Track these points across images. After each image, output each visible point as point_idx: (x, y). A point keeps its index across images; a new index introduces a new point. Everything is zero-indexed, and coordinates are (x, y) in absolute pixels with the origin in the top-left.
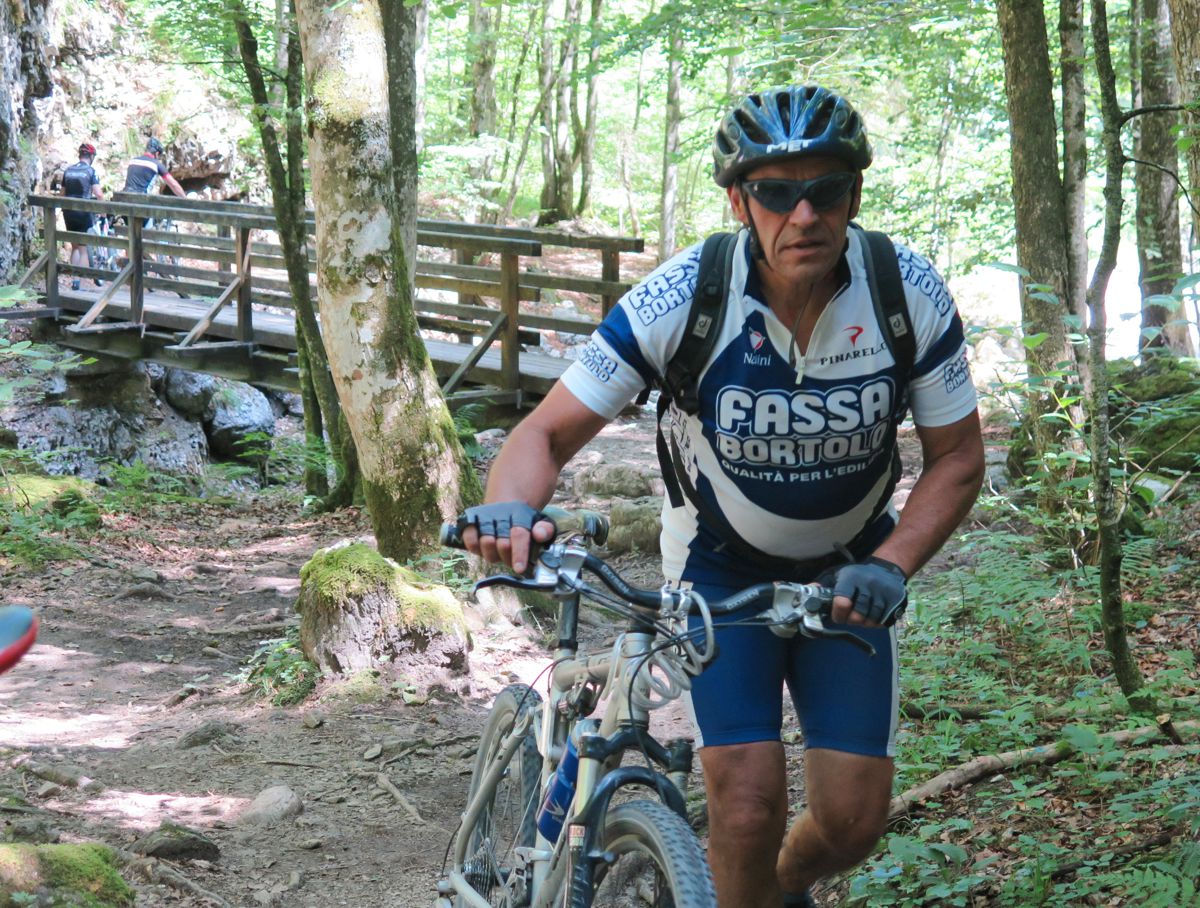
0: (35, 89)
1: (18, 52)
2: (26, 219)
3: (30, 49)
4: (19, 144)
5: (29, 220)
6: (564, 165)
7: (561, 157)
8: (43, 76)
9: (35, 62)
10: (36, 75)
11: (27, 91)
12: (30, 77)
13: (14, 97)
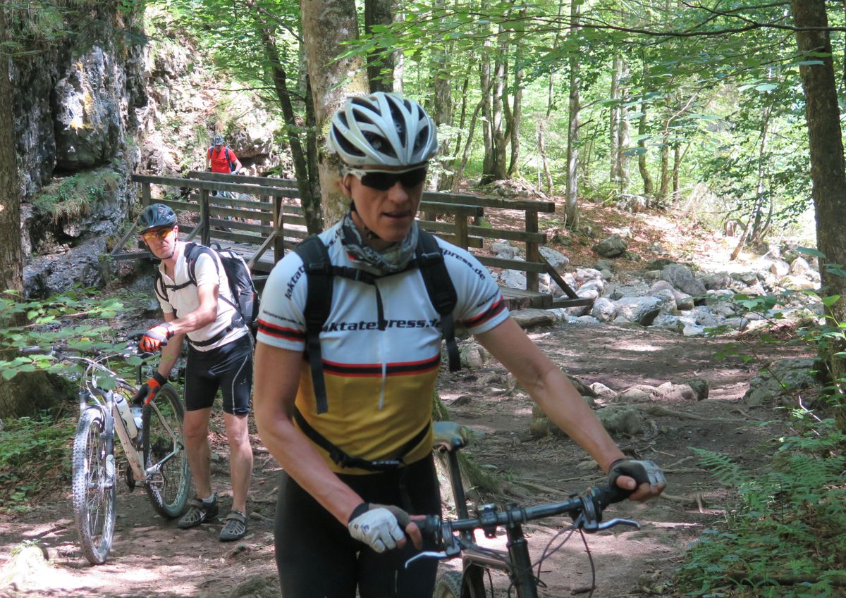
0: (136, 101)
1: (125, 77)
2: (130, 190)
3: (132, 75)
4: (126, 139)
5: (133, 190)
6: (499, 141)
7: (497, 135)
8: (141, 92)
9: (135, 83)
10: (137, 92)
11: (130, 103)
12: (132, 93)
13: (122, 107)
